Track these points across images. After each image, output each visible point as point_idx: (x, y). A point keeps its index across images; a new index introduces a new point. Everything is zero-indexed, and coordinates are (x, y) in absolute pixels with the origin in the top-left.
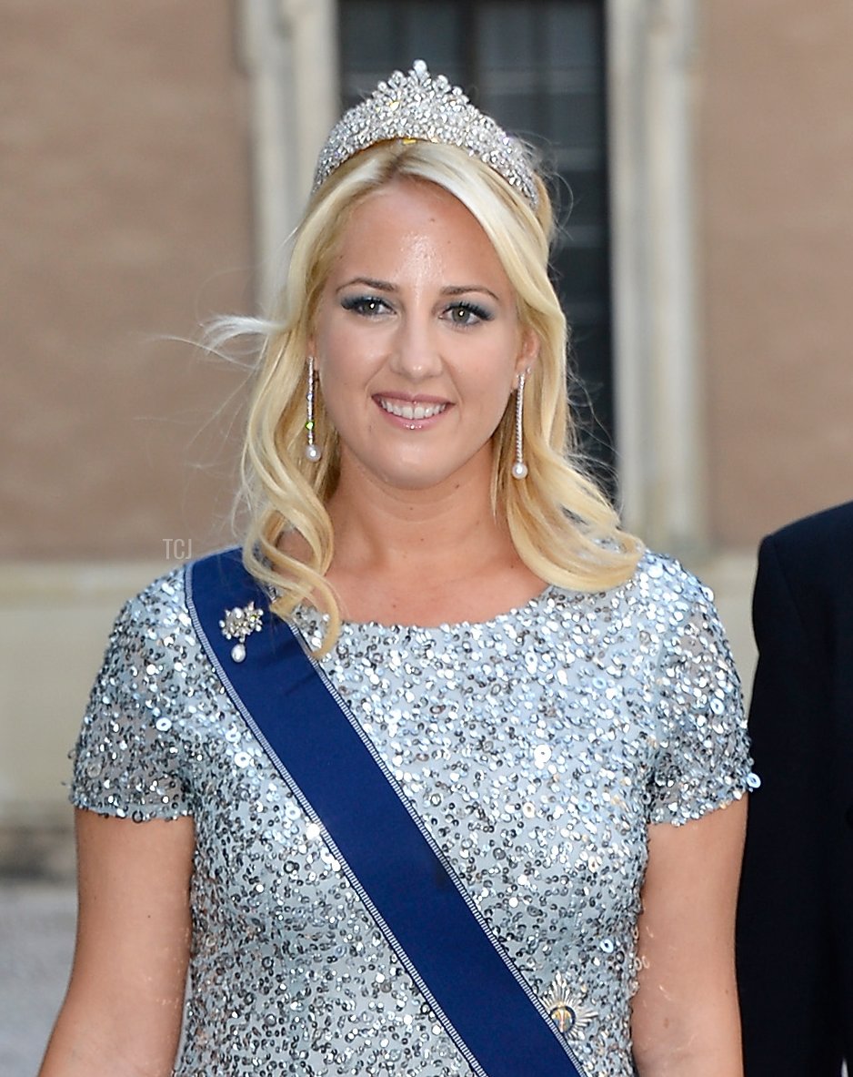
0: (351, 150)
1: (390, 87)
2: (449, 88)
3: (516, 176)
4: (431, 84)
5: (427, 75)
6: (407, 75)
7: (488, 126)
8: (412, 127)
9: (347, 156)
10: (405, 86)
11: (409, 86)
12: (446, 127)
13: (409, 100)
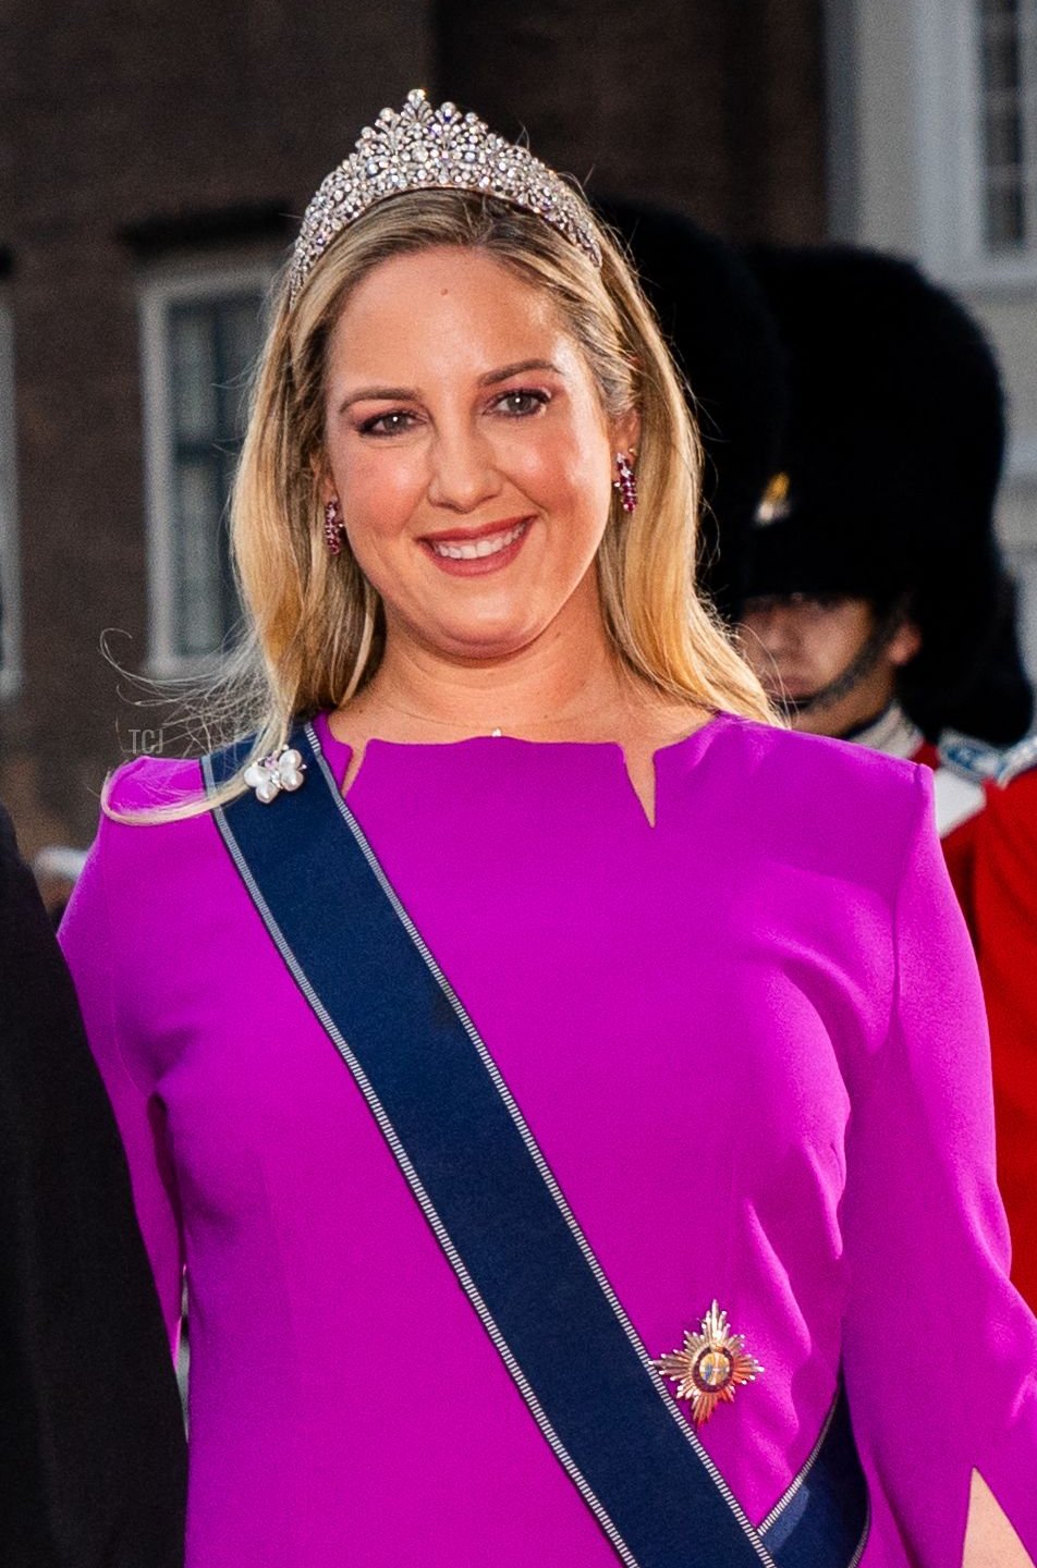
0: (337, 226)
1: (379, 131)
2: (458, 116)
3: (565, 220)
4: (433, 115)
5: (427, 104)
6: (398, 109)
7: (519, 156)
8: (416, 175)
9: (333, 235)
10: (399, 125)
11: (404, 123)
12: (462, 166)
13: (407, 140)
